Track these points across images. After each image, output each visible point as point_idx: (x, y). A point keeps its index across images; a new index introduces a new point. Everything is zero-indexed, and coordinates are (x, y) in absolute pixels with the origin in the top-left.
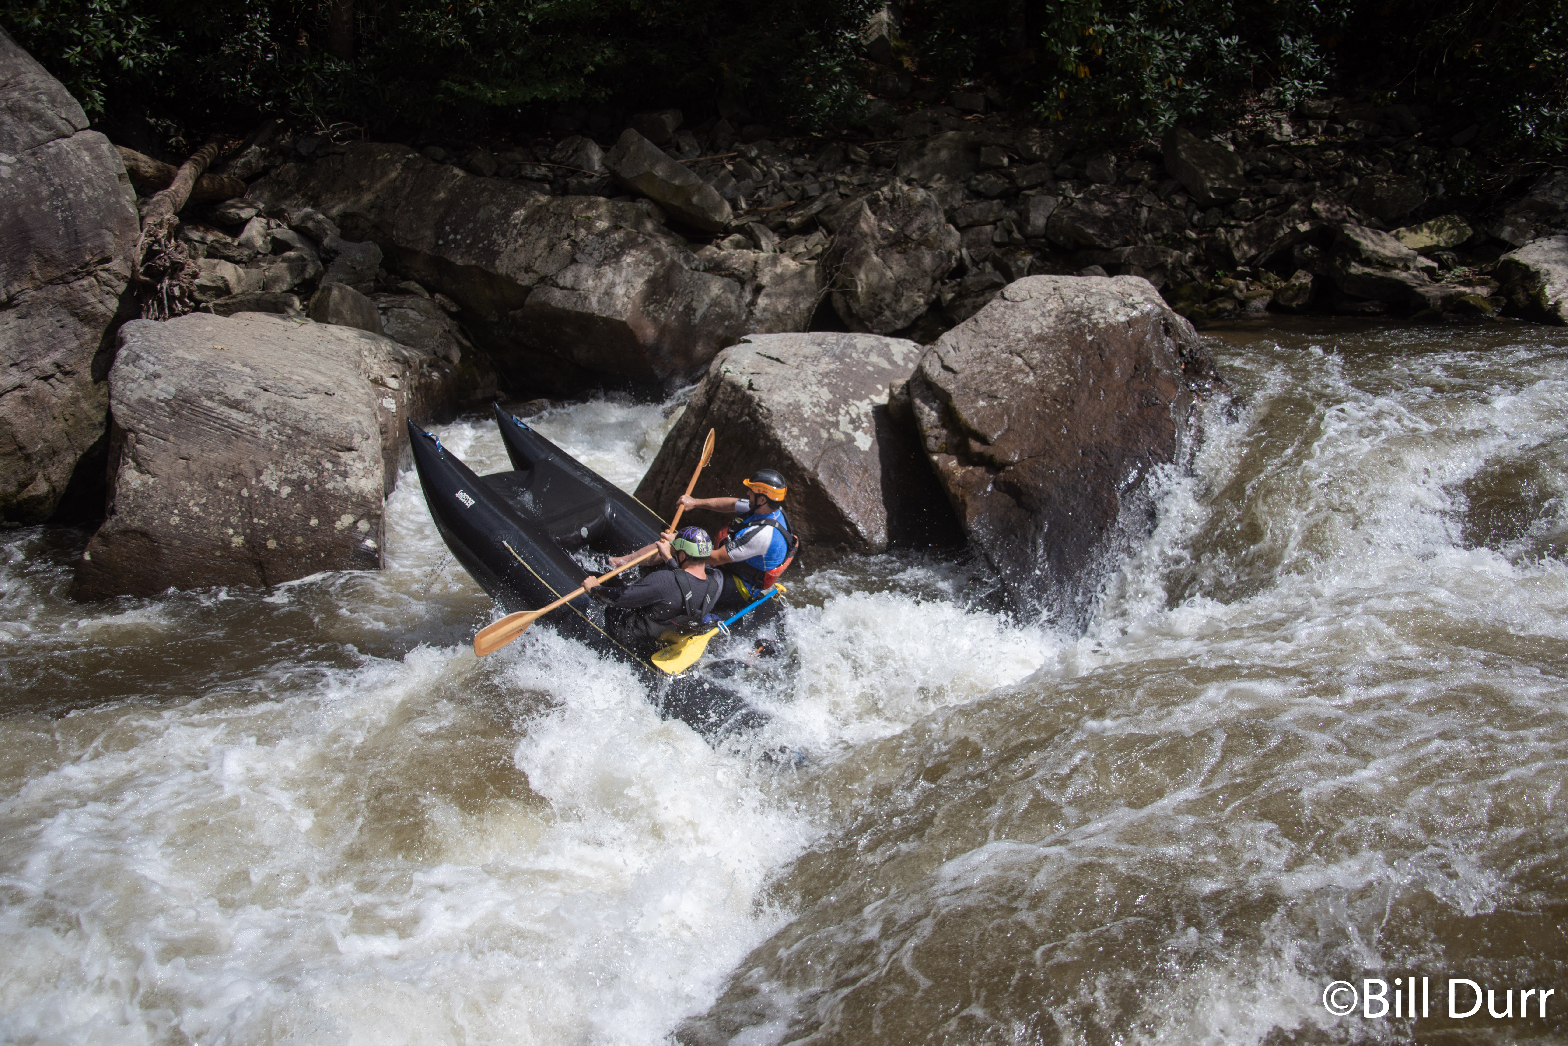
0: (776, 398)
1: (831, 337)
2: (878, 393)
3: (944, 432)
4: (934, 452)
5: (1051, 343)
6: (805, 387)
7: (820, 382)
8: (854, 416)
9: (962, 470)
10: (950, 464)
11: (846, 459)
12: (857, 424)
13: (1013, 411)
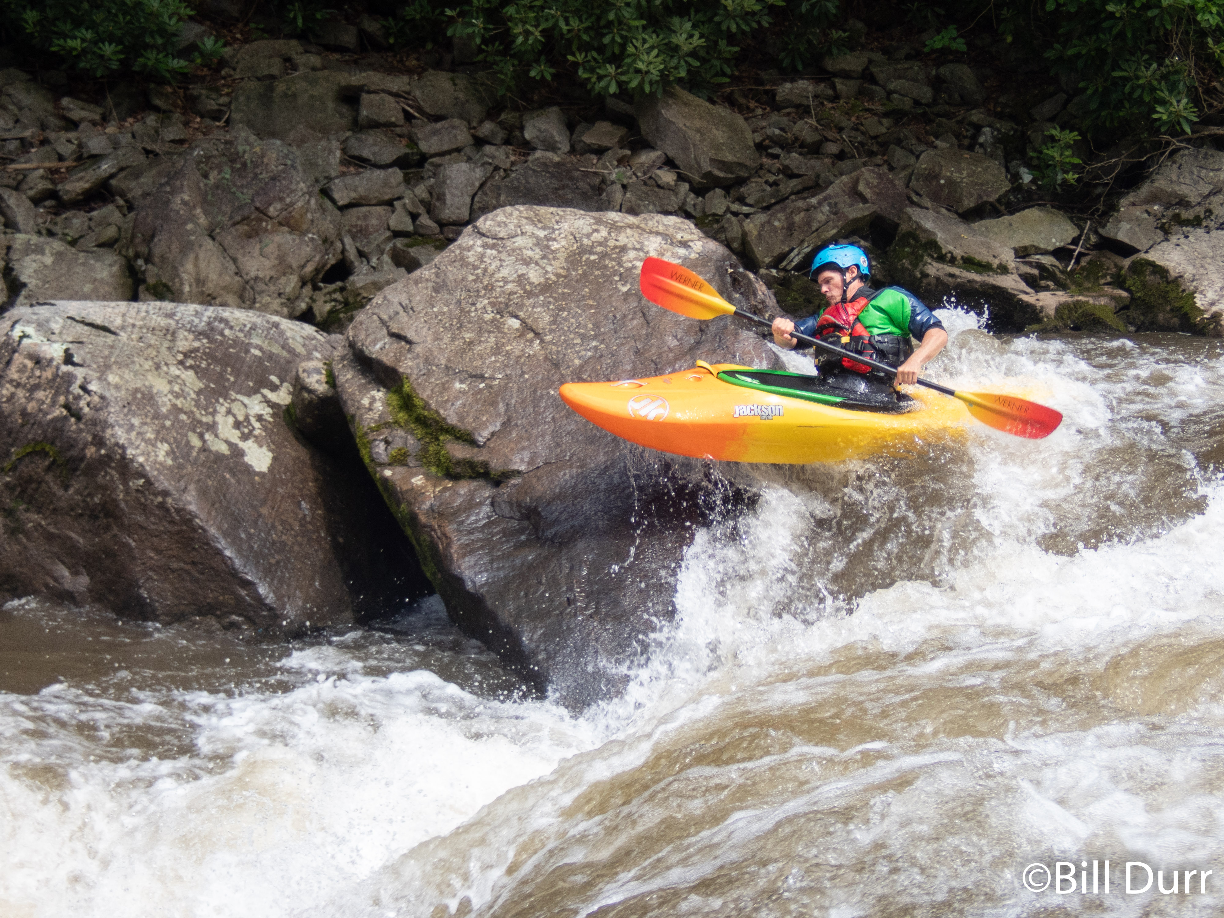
0: (113, 379)
2: (274, 388)
3: (400, 431)
4: (383, 465)
5: (564, 296)
6: (158, 367)
7: (181, 363)
8: (241, 418)
9: (435, 487)
10: (413, 480)
11: (233, 481)
12: (246, 431)
13: (511, 397)
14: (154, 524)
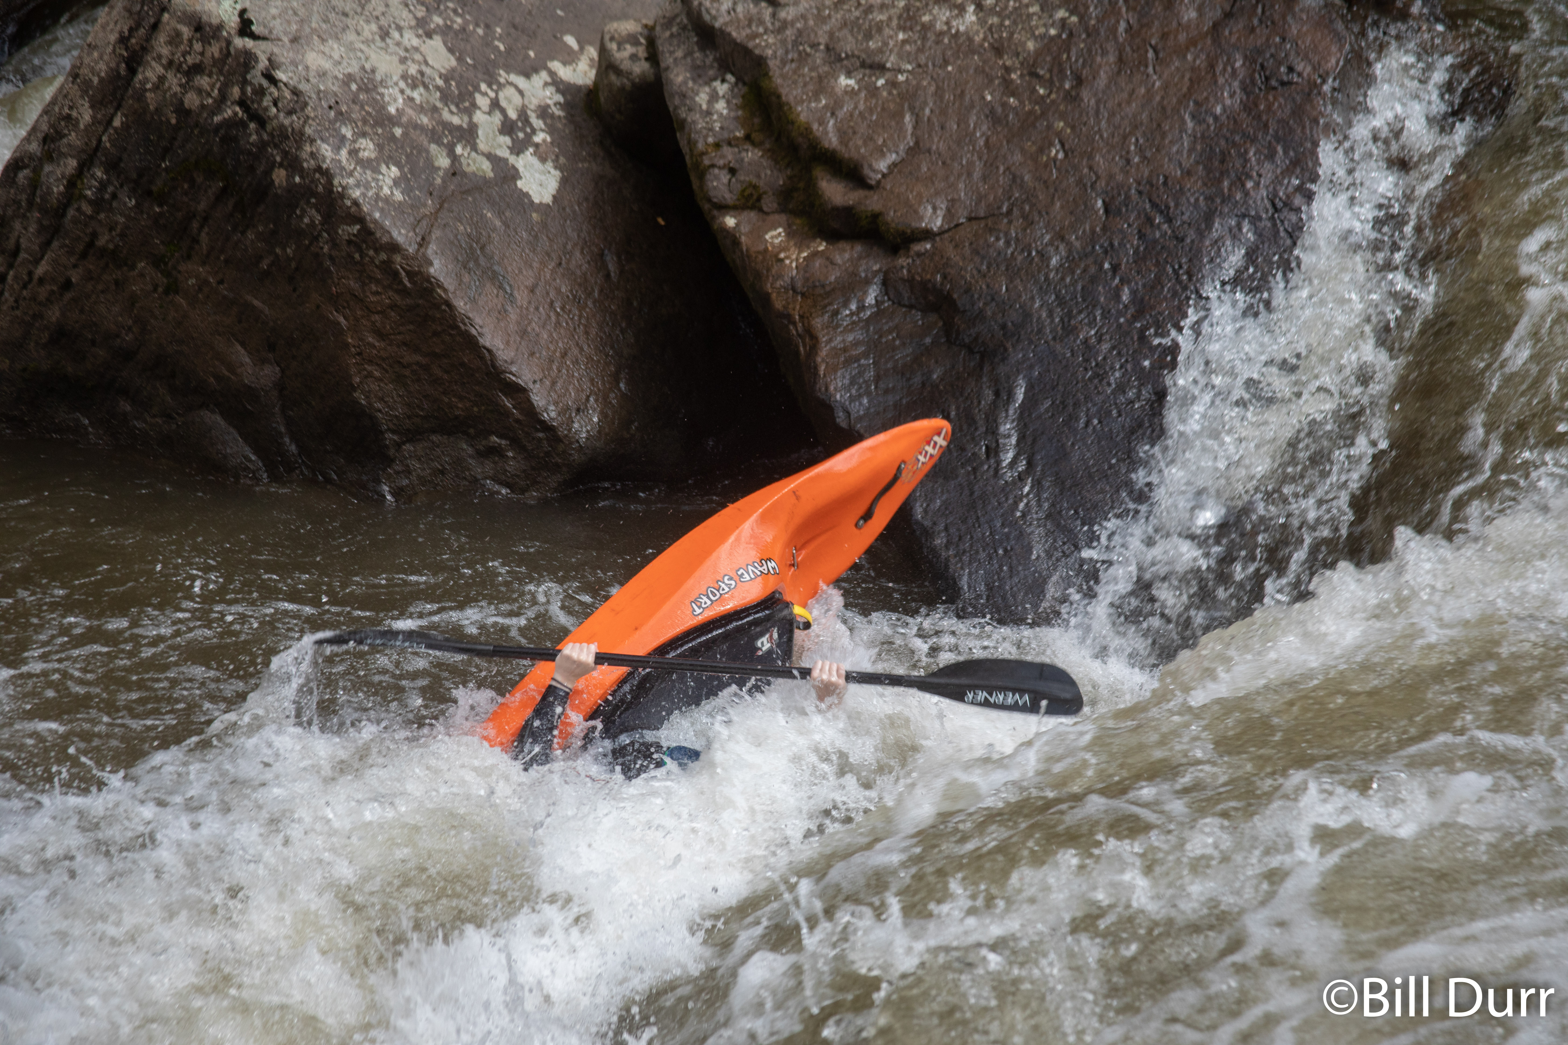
0: (314, 59)
2: (570, 57)
3: (751, 155)
4: (724, 208)
6: (385, 34)
7: (422, 23)
8: (513, 115)
9: (800, 252)
10: (767, 237)
11: (498, 223)
12: (521, 135)
13: (925, 103)
14: (377, 293)
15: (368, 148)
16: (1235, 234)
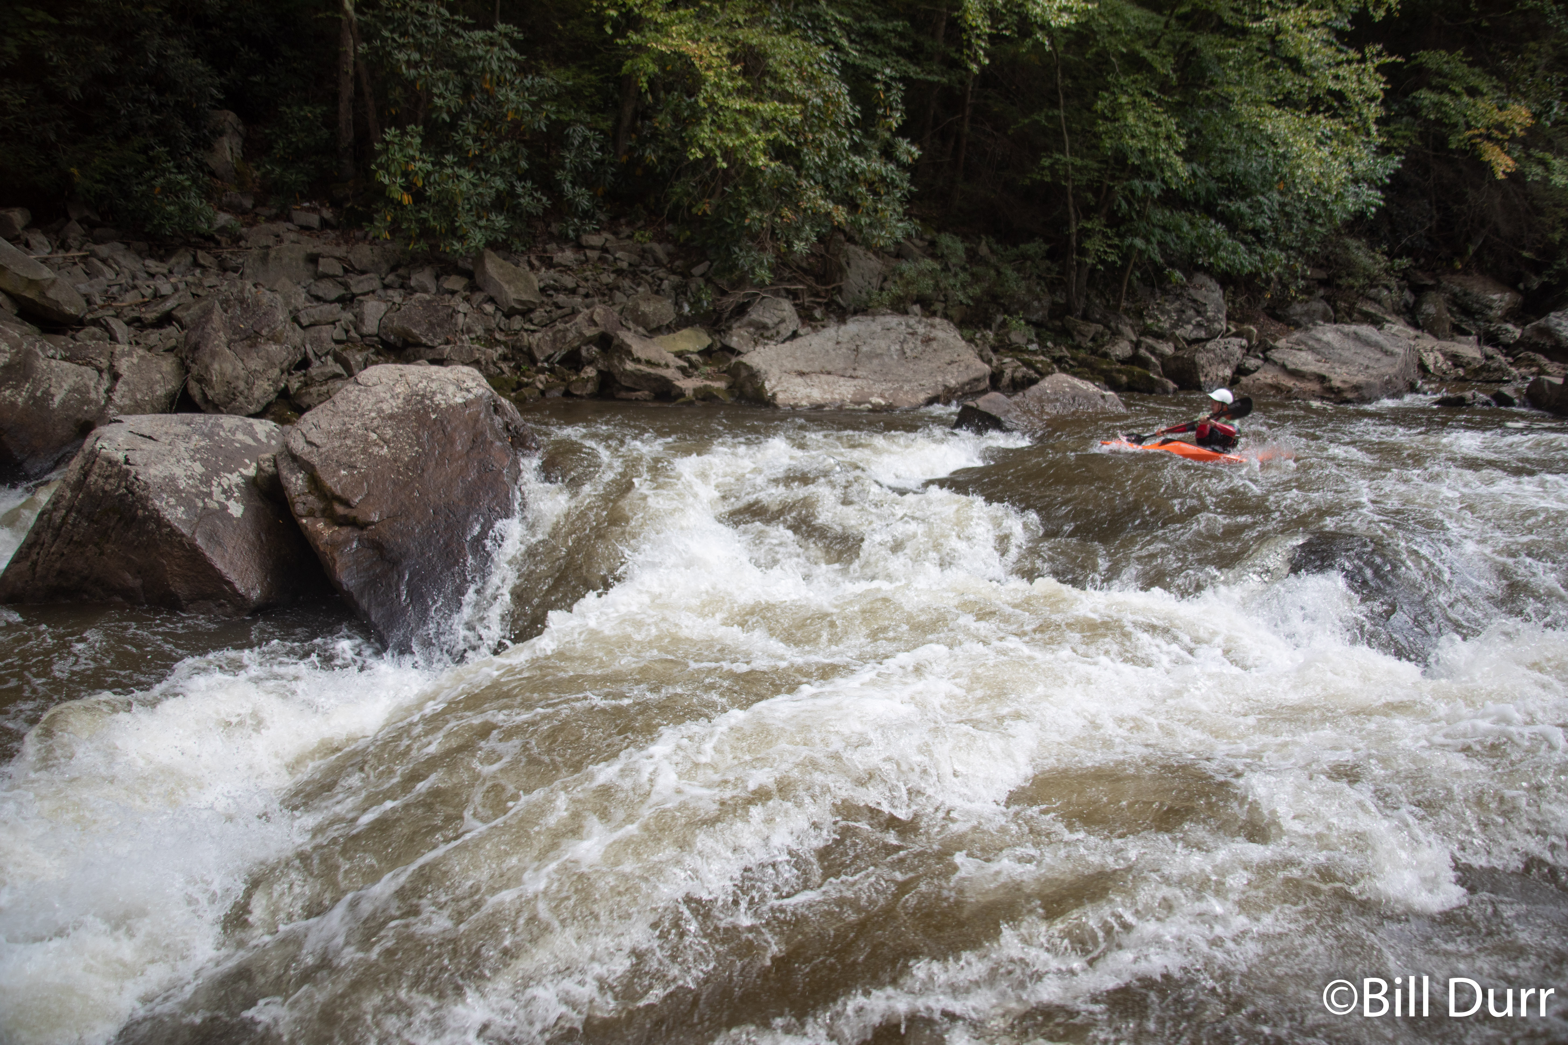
0: (152, 471)
1: (199, 418)
2: (247, 467)
3: (311, 498)
4: (302, 516)
5: (401, 421)
6: (178, 461)
7: (192, 457)
8: (226, 487)
9: (329, 531)
10: (317, 526)
11: (221, 525)
12: (229, 494)
13: (371, 479)
14: (177, 552)
15: (172, 501)
16: (477, 520)
